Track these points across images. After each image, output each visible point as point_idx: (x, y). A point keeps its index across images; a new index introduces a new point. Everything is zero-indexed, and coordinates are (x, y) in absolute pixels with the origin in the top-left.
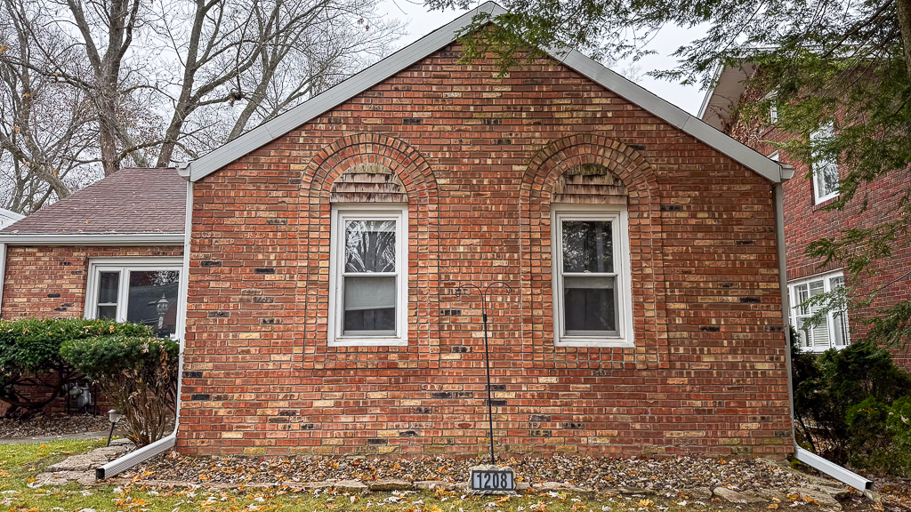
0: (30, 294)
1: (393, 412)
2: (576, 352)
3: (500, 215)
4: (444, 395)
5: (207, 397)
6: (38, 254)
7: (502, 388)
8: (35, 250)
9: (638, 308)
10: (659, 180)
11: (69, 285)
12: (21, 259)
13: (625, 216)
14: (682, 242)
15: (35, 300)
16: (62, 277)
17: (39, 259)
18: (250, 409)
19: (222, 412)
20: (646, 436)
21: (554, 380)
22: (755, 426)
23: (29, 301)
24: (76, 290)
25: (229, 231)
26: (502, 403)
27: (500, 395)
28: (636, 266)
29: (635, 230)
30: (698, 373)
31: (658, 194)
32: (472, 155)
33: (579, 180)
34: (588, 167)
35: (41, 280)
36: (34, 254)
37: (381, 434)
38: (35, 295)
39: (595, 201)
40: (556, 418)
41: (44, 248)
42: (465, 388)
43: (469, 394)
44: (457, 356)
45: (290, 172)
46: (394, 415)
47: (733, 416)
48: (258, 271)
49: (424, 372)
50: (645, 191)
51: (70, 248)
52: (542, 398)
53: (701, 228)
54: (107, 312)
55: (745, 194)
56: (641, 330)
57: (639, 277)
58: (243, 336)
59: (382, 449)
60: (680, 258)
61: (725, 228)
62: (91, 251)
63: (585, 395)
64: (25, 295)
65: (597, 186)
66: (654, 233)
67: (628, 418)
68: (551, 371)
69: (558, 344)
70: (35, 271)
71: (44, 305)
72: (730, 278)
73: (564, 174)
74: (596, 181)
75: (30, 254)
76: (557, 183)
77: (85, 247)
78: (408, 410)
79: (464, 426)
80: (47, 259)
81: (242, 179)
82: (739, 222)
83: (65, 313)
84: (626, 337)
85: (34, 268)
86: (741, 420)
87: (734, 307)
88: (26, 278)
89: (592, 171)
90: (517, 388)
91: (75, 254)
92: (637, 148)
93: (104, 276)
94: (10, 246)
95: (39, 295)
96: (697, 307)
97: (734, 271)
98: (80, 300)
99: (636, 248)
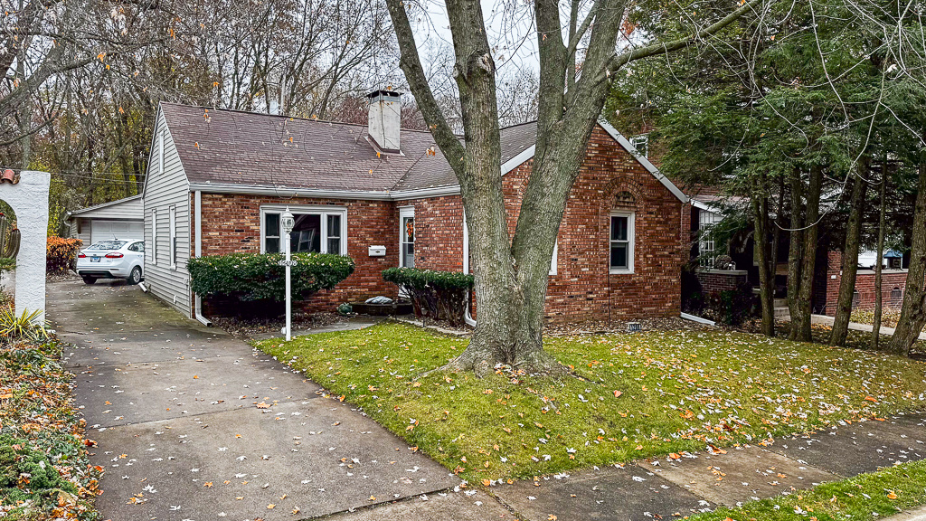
0: (220, 230)
1: (554, 305)
2: (617, 276)
3: (592, 214)
4: (572, 297)
6: (223, 200)
8: (221, 196)
9: (637, 258)
10: (648, 200)
11: (247, 221)
12: (210, 203)
13: (633, 215)
14: (653, 228)
15: (225, 234)
16: (244, 218)
17: (224, 203)
20: (637, 310)
21: (609, 289)
22: (670, 304)
23: (220, 234)
24: (253, 227)
26: (591, 299)
27: (591, 296)
28: (637, 239)
29: (638, 223)
30: (655, 284)
31: (646, 206)
32: (584, 185)
33: (621, 199)
34: (625, 192)
35: (228, 220)
36: (220, 200)
37: (549, 314)
38: (225, 230)
39: (626, 209)
40: (609, 305)
41: (227, 195)
42: (578, 293)
43: (580, 296)
44: (576, 279)
45: (513, 190)
46: (554, 306)
47: (664, 301)
49: (565, 287)
50: (641, 205)
51: (248, 196)
52: (605, 297)
53: (659, 222)
54: (272, 243)
55: (673, 208)
56: (637, 267)
57: (638, 243)
59: (550, 321)
60: (652, 235)
61: (665, 223)
62: (264, 199)
63: (619, 295)
64: (217, 230)
65: (628, 203)
66: (645, 224)
67: (632, 303)
68: (608, 285)
69: (610, 273)
70: (223, 213)
71: (233, 238)
72: (666, 244)
73: (617, 196)
74: (627, 200)
75: (216, 199)
76: (614, 200)
77: (259, 196)
78: (559, 304)
79: (579, 310)
80: (230, 203)
82: (670, 220)
83: (249, 244)
84: (631, 270)
85: (222, 210)
86: (666, 302)
87: (667, 256)
88: (216, 217)
89: (626, 194)
90: (597, 293)
91: (252, 201)
92: (641, 185)
93: (268, 216)
94: (203, 193)
95: (228, 230)
96: (656, 256)
97: (667, 241)
98: (258, 234)
99: (637, 231)
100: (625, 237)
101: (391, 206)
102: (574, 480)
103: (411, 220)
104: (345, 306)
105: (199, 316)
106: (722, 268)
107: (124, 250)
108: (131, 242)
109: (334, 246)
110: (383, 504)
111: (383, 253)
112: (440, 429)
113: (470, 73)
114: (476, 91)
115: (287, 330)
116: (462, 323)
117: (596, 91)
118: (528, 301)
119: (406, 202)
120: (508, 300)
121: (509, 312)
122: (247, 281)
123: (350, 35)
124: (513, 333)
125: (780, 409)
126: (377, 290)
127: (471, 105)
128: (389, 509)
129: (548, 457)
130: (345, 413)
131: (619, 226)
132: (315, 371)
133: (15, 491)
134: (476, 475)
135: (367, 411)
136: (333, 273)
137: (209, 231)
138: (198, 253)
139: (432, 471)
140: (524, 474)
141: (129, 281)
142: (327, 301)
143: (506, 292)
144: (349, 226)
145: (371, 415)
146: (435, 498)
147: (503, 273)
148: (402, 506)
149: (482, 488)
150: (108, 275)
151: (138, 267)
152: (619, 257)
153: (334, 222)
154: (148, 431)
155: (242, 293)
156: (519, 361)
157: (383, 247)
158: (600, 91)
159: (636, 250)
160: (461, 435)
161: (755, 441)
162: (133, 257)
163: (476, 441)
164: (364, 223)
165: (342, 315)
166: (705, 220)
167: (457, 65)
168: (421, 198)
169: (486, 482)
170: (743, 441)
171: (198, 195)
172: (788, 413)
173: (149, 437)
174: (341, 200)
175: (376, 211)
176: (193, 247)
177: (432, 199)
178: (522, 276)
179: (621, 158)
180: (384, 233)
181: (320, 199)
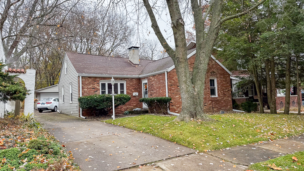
0: (87, 88)
2: (213, 98)
5: (173, 106)
6: (88, 79)
7: (206, 103)
9: (218, 92)
10: (220, 74)
11: (96, 86)
12: (84, 80)
13: (216, 79)
14: (222, 83)
15: (89, 90)
16: (95, 84)
19: (175, 108)
21: (211, 102)
22: (229, 107)
23: (88, 90)
24: (98, 87)
26: (206, 105)
27: (206, 104)
28: (218, 86)
29: (217, 81)
30: (224, 100)
31: (220, 76)
33: (212, 74)
34: (213, 72)
35: (90, 85)
36: (87, 79)
38: (89, 88)
39: (214, 77)
40: (211, 107)
41: (90, 77)
47: (227, 106)
48: (178, 86)
50: (218, 76)
51: (96, 78)
52: (210, 104)
53: (224, 81)
54: (103, 92)
56: (219, 95)
58: (177, 96)
60: (222, 85)
62: (101, 78)
63: (214, 104)
64: (87, 89)
66: (220, 81)
67: (218, 107)
68: (210, 101)
69: (211, 97)
71: (91, 91)
73: (211, 72)
74: (214, 74)
76: (210, 74)
77: (99, 78)
80: (91, 80)
81: (174, 72)
82: (227, 80)
83: (96, 93)
84: (217, 96)
85: (88, 82)
87: (227, 91)
88: (86, 84)
89: (214, 72)
91: (97, 79)
92: (218, 69)
93: (102, 84)
94: (82, 77)
95: (90, 88)
96: (224, 91)
97: (227, 87)
98: (99, 90)
99: (218, 83)
100: (214, 86)
101: (139, 80)
102: (233, 149)
103: (146, 84)
104: (126, 112)
105: (81, 116)
106: (241, 97)
107: (52, 101)
108: (54, 98)
109: (122, 92)
110: (174, 157)
111: (137, 95)
112: (181, 137)
113: (177, 25)
114: (179, 30)
115: (113, 116)
116: (167, 113)
117: (215, 30)
118: (199, 98)
119: (144, 78)
120: (193, 97)
121: (194, 101)
122: (99, 102)
123: (116, 38)
124: (195, 108)
125: (284, 129)
126: (136, 106)
127: (178, 35)
128: (177, 159)
129: (222, 143)
130: (145, 135)
131: (212, 82)
132: (128, 126)
133: (49, 155)
134: (201, 149)
135: (152, 134)
136: (125, 99)
137: (84, 89)
138: (81, 96)
139: (185, 148)
140: (216, 148)
141: (53, 111)
142: (121, 110)
143: (192, 95)
144: (127, 86)
145: (154, 135)
146: (190, 156)
147: (190, 89)
148: (180, 158)
149: (204, 152)
150: (47, 109)
151: (56, 106)
152: (213, 92)
153: (122, 85)
154: (81, 142)
155: (97, 106)
156: (198, 117)
157: (137, 93)
158: (217, 30)
159: (218, 89)
160: (190, 138)
161: (282, 138)
162: (54, 103)
163: (196, 139)
164: (131, 85)
165: (126, 114)
166: (234, 82)
167: (173, 23)
168: (150, 76)
169: (205, 151)
170: (279, 138)
171: (81, 77)
172: (288, 130)
173: (83, 144)
174: (124, 78)
175: (135, 82)
176: (79, 94)
177: (154, 76)
178: (196, 89)
179: (211, 61)
180: (137, 89)
181: (118, 78)
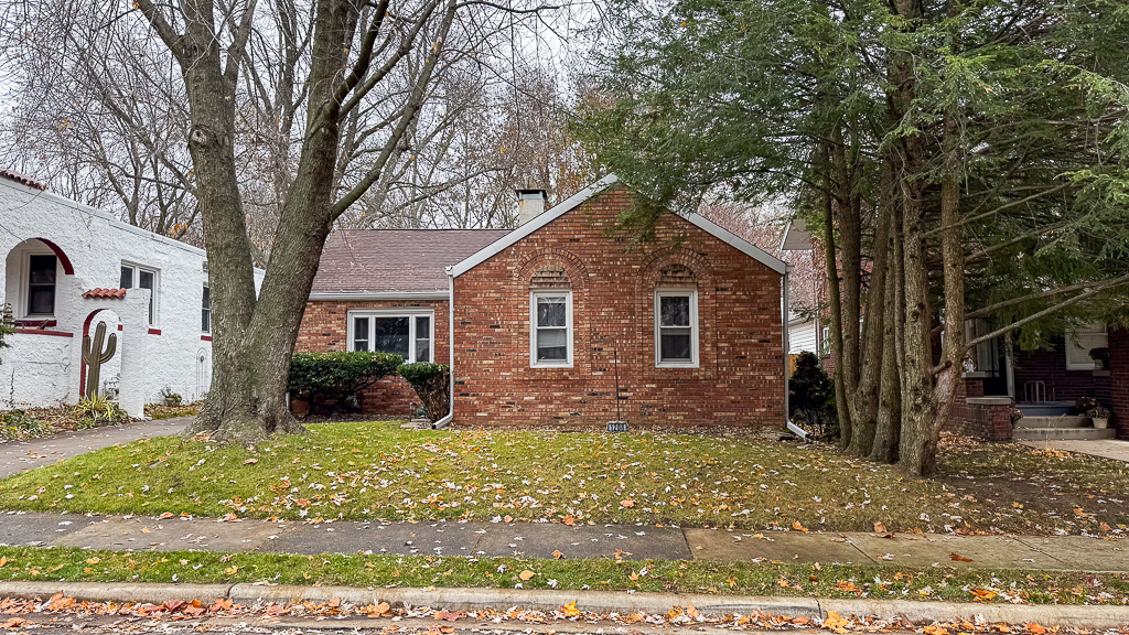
0: (309, 334)
1: (567, 403)
2: (667, 370)
3: (624, 294)
4: (594, 394)
5: (468, 395)
7: (626, 390)
9: (702, 346)
10: (715, 274)
11: (334, 326)
13: (696, 294)
14: (728, 309)
15: (314, 338)
16: (331, 322)
17: (314, 309)
18: (491, 401)
19: (476, 402)
20: (703, 415)
21: (654, 386)
22: (764, 410)
24: (339, 330)
25: (475, 305)
26: (626, 398)
27: (624, 394)
28: (701, 322)
29: (701, 302)
30: (734, 381)
31: (714, 281)
32: (609, 260)
33: (670, 274)
34: (675, 266)
35: (317, 325)
37: (560, 414)
38: (313, 334)
39: (679, 286)
40: (654, 406)
41: (317, 302)
42: (605, 390)
43: (608, 394)
44: (601, 373)
45: (507, 271)
46: (567, 404)
47: (752, 406)
48: (491, 327)
49: (583, 382)
50: (707, 280)
51: (335, 302)
52: (647, 396)
53: (738, 300)
54: (361, 346)
55: (764, 281)
56: (703, 359)
57: (703, 329)
58: (485, 362)
59: (561, 422)
60: (726, 318)
61: (752, 301)
62: (349, 304)
63: (671, 394)
64: (307, 335)
65: (680, 278)
66: (712, 304)
67: (694, 406)
68: (653, 381)
69: (657, 366)
70: (312, 318)
71: (320, 341)
72: (754, 329)
73: (661, 270)
74: (679, 275)
76: (657, 275)
77: (345, 302)
78: (575, 402)
79: (605, 410)
80: (319, 310)
81: (480, 275)
82: (760, 297)
83: (334, 347)
84: (695, 363)
85: (311, 316)
86: (756, 407)
87: (755, 345)
88: (307, 322)
89: (677, 268)
90: (634, 390)
91: (339, 306)
92: (703, 254)
93: (358, 321)
95: (316, 334)
96: (734, 345)
97: (756, 325)
98: (347, 338)
99: (701, 312)
100: (685, 322)
109: (423, 345)
131: (675, 309)
137: (301, 335)
144: (437, 327)
152: (676, 345)
153: (422, 323)
159: (702, 337)
174: (427, 301)
179: (668, 224)
181: (404, 301)
